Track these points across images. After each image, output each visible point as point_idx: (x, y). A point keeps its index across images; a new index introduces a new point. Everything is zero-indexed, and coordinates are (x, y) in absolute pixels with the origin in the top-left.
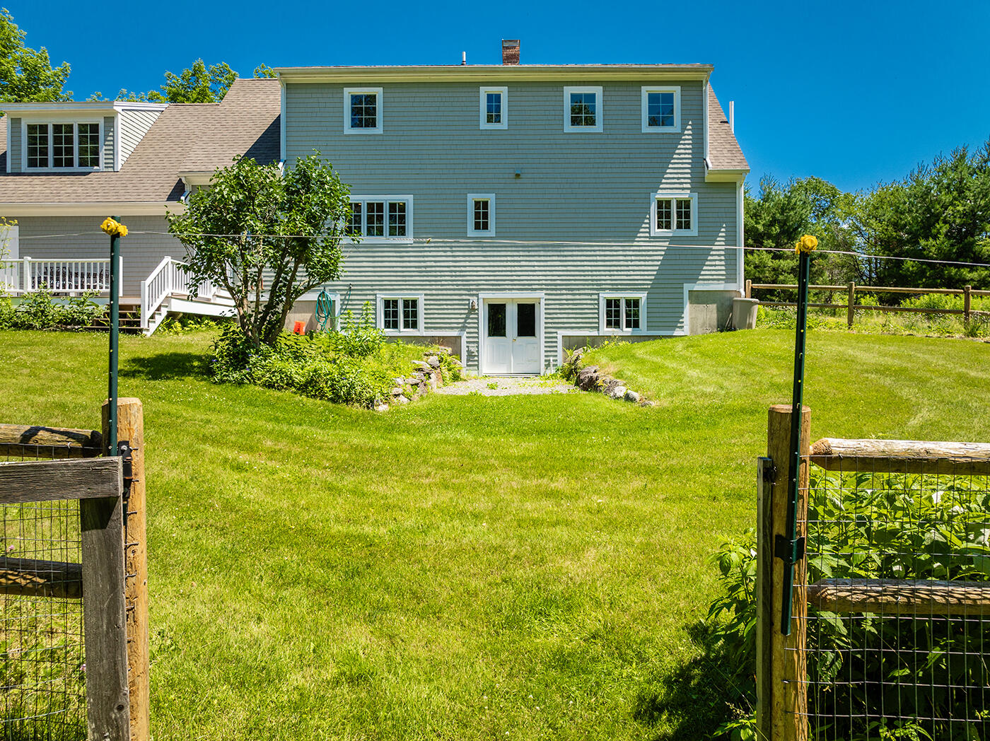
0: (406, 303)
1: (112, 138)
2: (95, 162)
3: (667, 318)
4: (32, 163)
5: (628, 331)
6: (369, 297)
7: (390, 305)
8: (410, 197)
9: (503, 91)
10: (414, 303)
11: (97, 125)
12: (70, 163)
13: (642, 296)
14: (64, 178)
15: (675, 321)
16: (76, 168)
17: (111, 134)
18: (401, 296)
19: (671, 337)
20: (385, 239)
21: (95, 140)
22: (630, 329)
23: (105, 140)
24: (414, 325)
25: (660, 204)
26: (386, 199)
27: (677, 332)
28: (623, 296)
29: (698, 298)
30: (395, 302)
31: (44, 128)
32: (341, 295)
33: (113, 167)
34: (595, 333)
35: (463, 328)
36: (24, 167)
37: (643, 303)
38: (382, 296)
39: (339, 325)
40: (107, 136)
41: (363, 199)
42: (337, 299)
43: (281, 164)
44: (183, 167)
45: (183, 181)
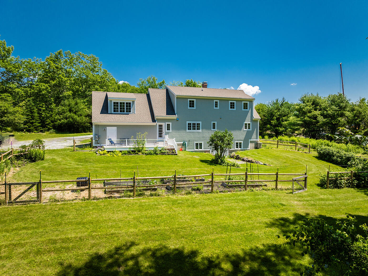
0: (200, 144)
2: (130, 111)
3: (246, 146)
4: (114, 111)
5: (240, 149)
6: (193, 143)
7: (197, 144)
8: (201, 122)
9: (218, 101)
10: (201, 144)
11: (130, 103)
12: (124, 111)
13: (242, 142)
14: (124, 115)
15: (247, 147)
16: (125, 113)
18: (199, 142)
19: (246, 150)
20: (196, 131)
21: (130, 106)
22: (240, 148)
24: (201, 148)
25: (245, 124)
26: (196, 122)
27: (248, 149)
28: (239, 142)
29: (251, 142)
30: (198, 144)
31: (117, 103)
33: (134, 113)
34: (234, 149)
35: (210, 149)
36: (113, 112)
37: (242, 143)
38: (195, 142)
39: (187, 149)
40: (133, 105)
41: (192, 122)
42: (187, 143)
43: (176, 115)
44: (155, 115)
45: (156, 118)
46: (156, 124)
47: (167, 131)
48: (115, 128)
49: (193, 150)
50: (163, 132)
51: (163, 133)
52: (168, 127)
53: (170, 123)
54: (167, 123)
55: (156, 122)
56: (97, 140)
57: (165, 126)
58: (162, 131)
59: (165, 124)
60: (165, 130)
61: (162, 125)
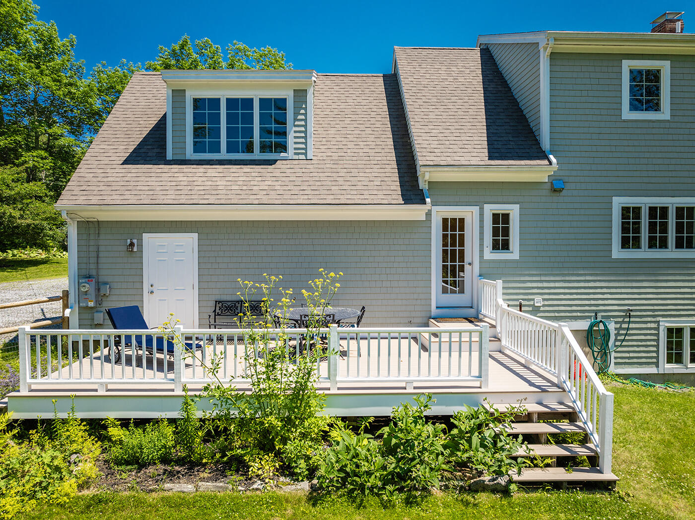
1: (303, 117)
2: (282, 147)
4: (198, 147)
6: (649, 325)
7: (674, 334)
11: (284, 101)
12: (248, 148)
14: (247, 169)
16: (257, 155)
17: (302, 111)
18: (687, 323)
20: (671, 253)
21: (281, 118)
23: (295, 119)
26: (672, 202)
30: (680, 331)
31: (215, 103)
32: (616, 323)
33: (306, 154)
36: (190, 153)
38: (666, 324)
39: (613, 361)
40: (296, 113)
41: (645, 202)
42: (612, 327)
43: (551, 157)
44: (422, 158)
45: (425, 176)
46: (429, 214)
47: (489, 255)
48: (192, 239)
49: (652, 370)
50: (467, 259)
51: (467, 267)
52: (495, 232)
53: (514, 211)
54: (490, 209)
55: (425, 203)
56: (91, 304)
57: (482, 227)
58: (462, 253)
59: (482, 215)
60: (481, 251)
61: (462, 221)
